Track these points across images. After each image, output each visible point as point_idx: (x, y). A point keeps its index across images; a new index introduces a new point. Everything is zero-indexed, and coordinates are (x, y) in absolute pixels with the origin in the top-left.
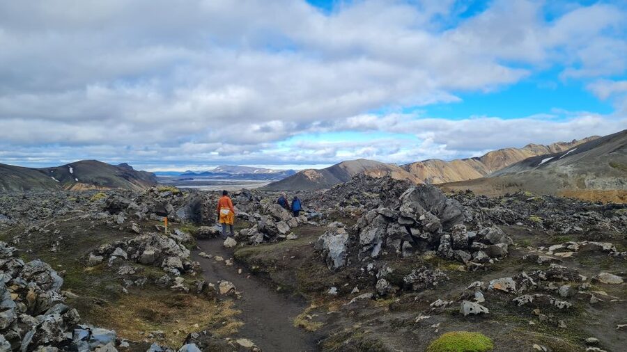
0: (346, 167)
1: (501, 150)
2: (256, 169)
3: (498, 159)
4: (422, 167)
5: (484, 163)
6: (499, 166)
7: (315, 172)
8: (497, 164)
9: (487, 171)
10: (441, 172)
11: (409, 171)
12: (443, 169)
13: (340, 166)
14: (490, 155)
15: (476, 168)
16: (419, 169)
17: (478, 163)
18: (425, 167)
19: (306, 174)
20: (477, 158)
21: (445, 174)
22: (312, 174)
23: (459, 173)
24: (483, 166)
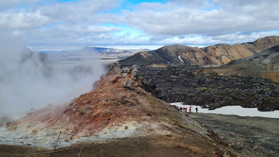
0: (166, 50)
1: (267, 37)
2: (108, 49)
3: (265, 43)
4: (215, 49)
5: (255, 46)
6: (264, 48)
7: (147, 53)
8: (263, 46)
9: (257, 51)
10: (227, 52)
11: (207, 52)
12: (229, 50)
13: (163, 49)
14: (259, 41)
15: (250, 49)
16: (213, 50)
17: (251, 46)
18: (217, 49)
19: (142, 54)
20: (251, 43)
21: (229, 53)
22: (145, 54)
23: (238, 52)
24: (255, 48)
